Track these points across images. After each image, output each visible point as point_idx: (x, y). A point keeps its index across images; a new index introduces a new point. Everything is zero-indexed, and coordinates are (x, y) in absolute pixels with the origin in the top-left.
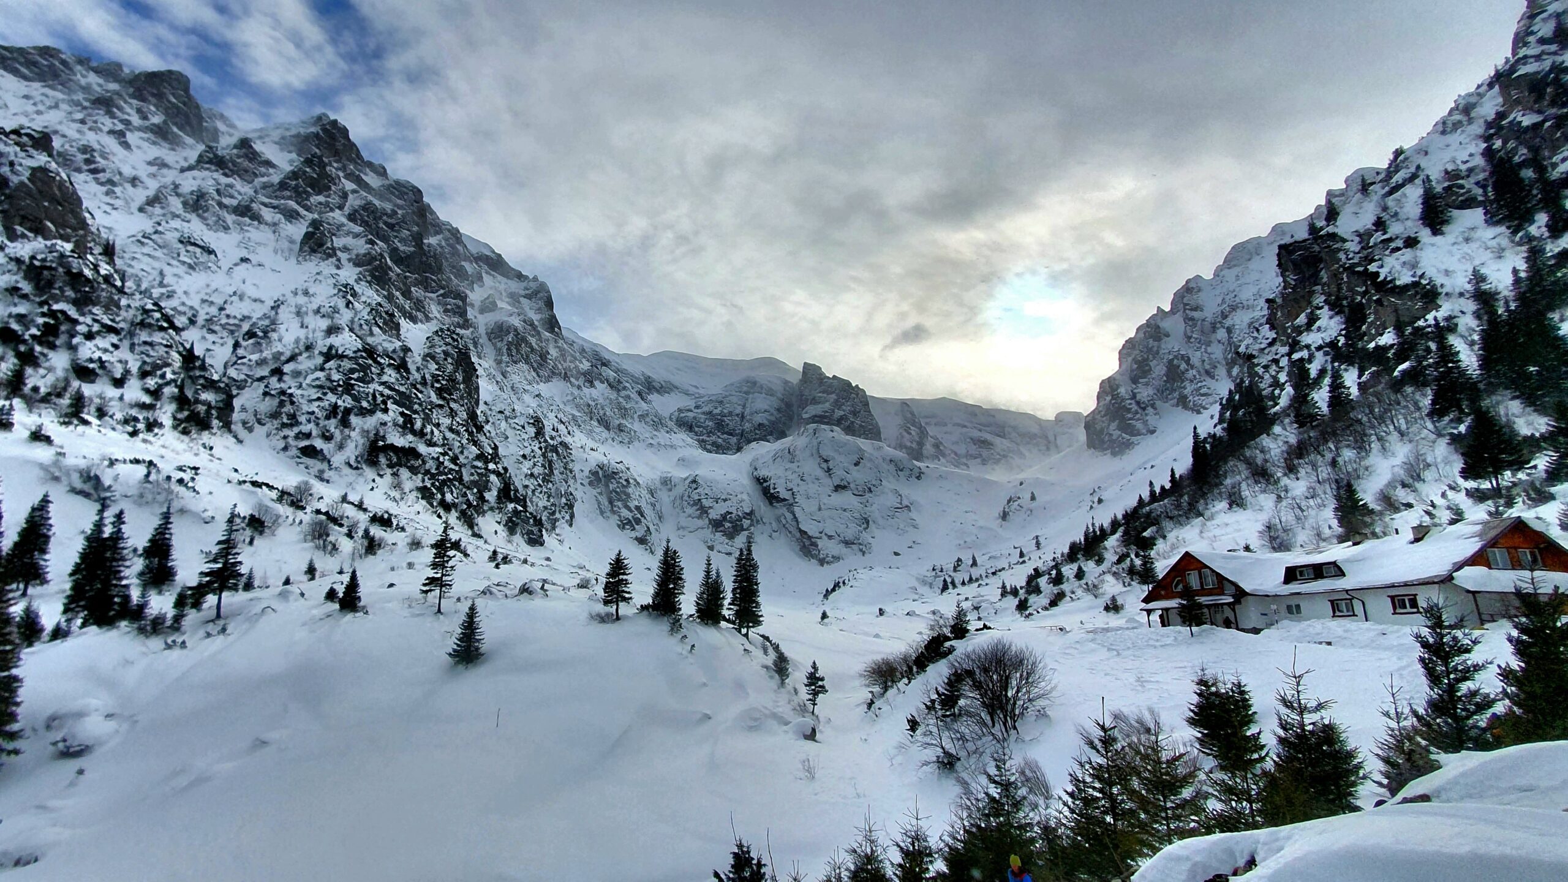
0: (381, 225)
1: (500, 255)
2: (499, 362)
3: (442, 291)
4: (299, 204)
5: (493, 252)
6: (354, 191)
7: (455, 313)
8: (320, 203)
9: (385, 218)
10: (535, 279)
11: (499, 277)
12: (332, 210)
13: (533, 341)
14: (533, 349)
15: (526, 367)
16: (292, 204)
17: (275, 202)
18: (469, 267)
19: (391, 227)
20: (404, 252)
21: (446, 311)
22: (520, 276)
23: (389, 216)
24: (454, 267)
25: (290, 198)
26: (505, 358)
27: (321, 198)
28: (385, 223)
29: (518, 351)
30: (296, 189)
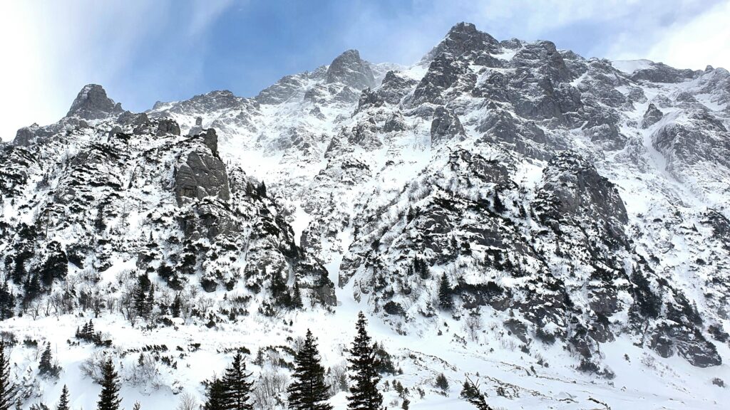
0: (509, 87)
1: (661, 64)
2: (670, 169)
3: (586, 122)
4: (431, 102)
5: (653, 64)
6: (481, 71)
7: (603, 138)
8: (449, 94)
9: (512, 80)
10: (709, 69)
11: (666, 85)
12: (459, 94)
13: (713, 134)
14: (713, 143)
15: (707, 164)
16: (427, 105)
17: (414, 109)
18: (623, 90)
19: (519, 85)
20: (536, 102)
21: (594, 139)
22: (690, 74)
23: (517, 77)
24: (605, 96)
25: (424, 101)
26: (677, 162)
27: (451, 89)
28: (514, 85)
29: (692, 151)
30: (427, 92)
